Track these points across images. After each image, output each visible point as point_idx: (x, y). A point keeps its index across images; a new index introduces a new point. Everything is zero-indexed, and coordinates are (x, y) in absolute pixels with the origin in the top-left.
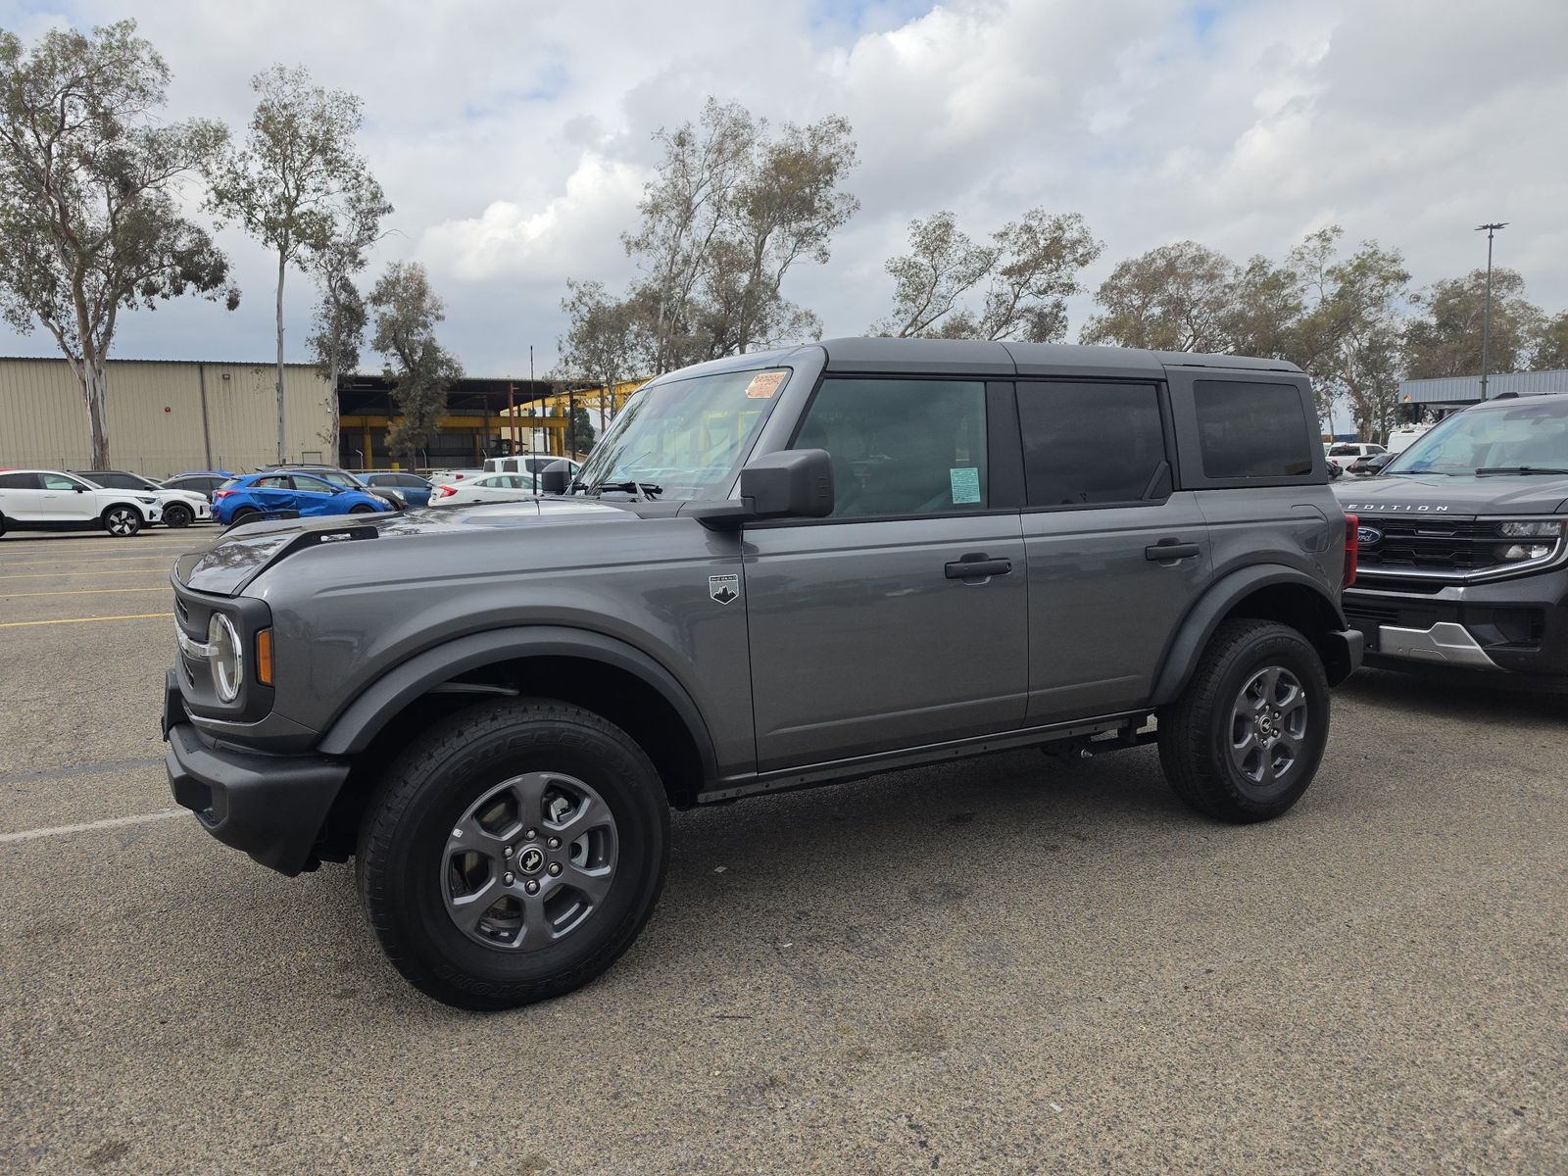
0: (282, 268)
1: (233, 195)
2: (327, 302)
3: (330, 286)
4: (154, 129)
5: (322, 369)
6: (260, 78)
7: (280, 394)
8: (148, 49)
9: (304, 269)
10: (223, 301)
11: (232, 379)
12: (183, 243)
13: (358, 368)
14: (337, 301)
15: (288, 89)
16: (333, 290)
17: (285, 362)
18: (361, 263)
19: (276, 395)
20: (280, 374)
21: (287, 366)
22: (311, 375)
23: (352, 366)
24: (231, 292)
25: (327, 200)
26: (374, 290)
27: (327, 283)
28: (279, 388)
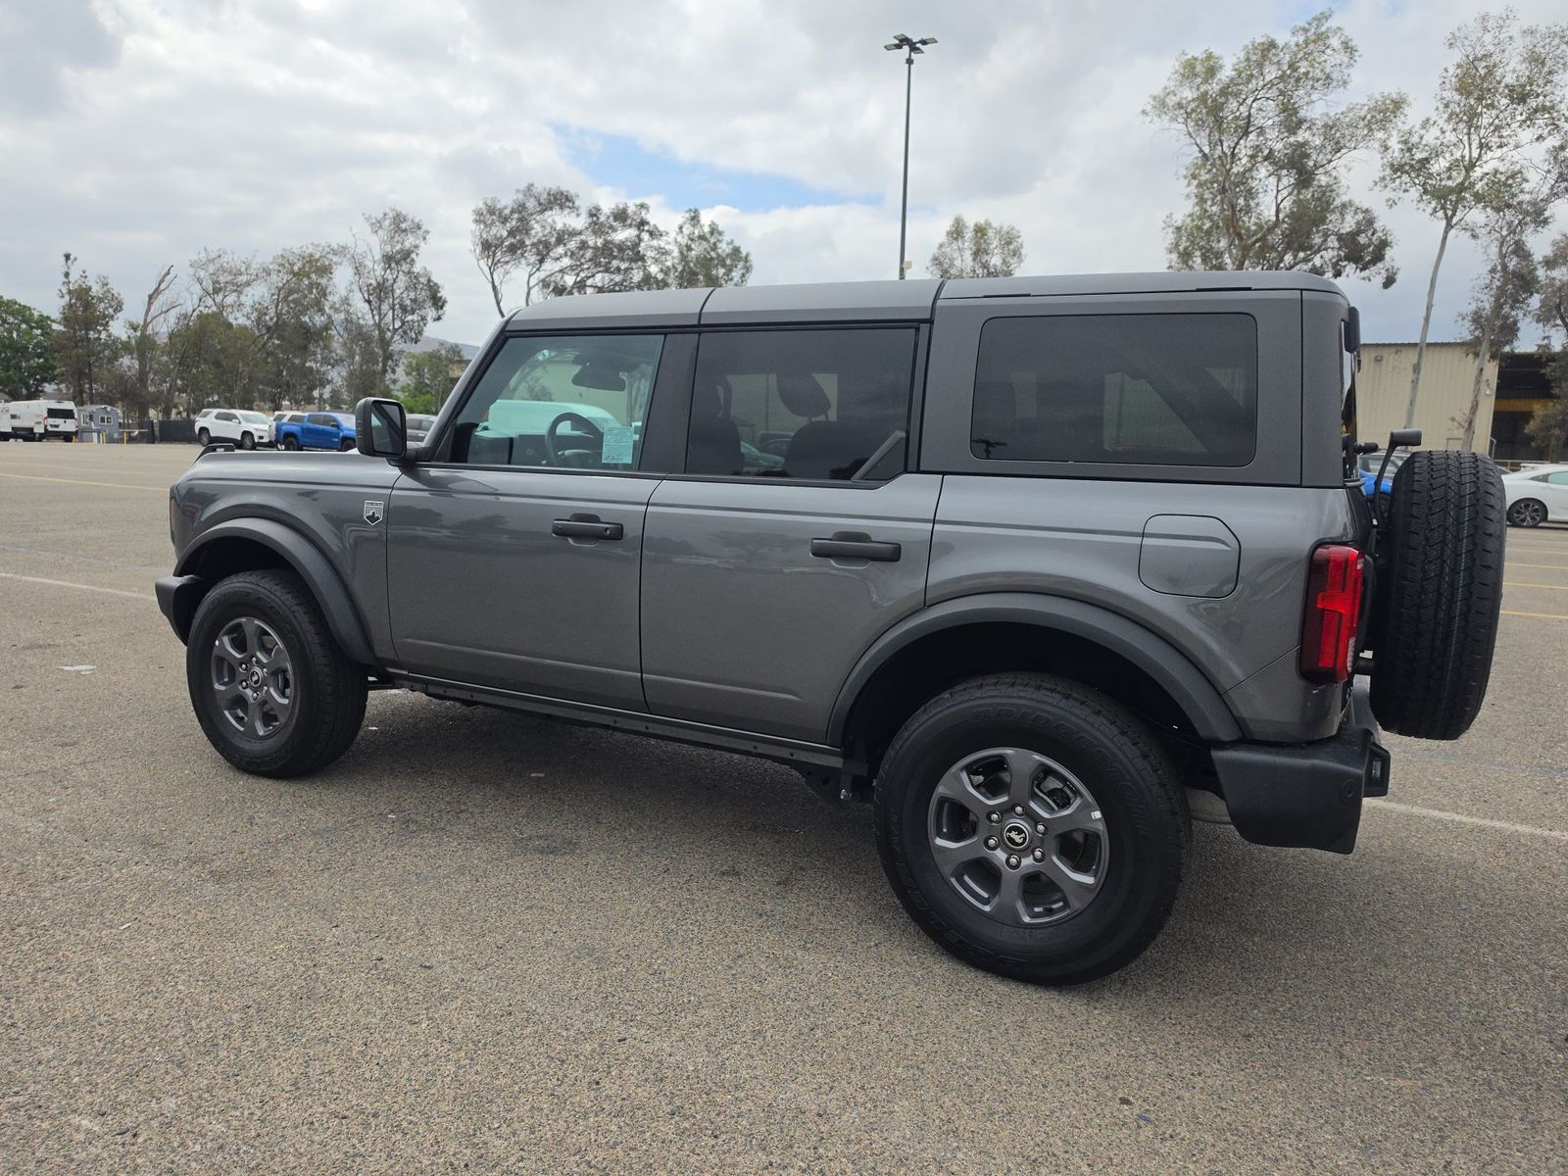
0: (1445, 238)
1: (1410, 167)
2: (1493, 271)
3: (1501, 250)
4: (1332, 114)
5: (1471, 347)
6: (1457, 34)
7: (1415, 376)
8: (1339, 34)
9: (1474, 236)
10: (1380, 280)
11: (1384, 360)
12: (1349, 224)
13: (1516, 344)
14: (1505, 267)
15: (1488, 38)
16: (1502, 256)
17: (1427, 341)
18: (1545, 222)
19: (1410, 376)
20: (1420, 355)
21: (1429, 345)
22: (1458, 353)
23: (1510, 342)
24: (1387, 270)
25: (1516, 155)
26: (1549, 251)
27: (1497, 250)
28: (1417, 368)
